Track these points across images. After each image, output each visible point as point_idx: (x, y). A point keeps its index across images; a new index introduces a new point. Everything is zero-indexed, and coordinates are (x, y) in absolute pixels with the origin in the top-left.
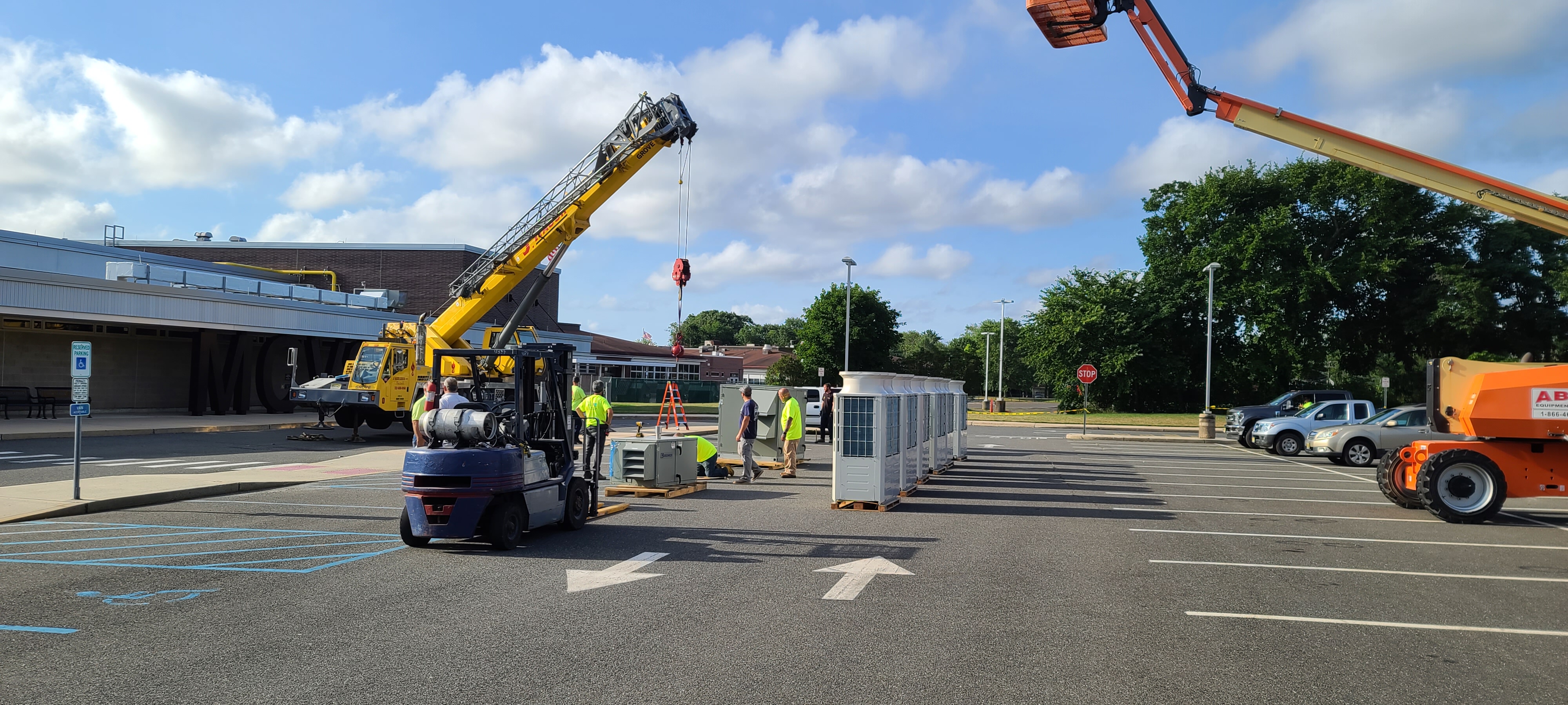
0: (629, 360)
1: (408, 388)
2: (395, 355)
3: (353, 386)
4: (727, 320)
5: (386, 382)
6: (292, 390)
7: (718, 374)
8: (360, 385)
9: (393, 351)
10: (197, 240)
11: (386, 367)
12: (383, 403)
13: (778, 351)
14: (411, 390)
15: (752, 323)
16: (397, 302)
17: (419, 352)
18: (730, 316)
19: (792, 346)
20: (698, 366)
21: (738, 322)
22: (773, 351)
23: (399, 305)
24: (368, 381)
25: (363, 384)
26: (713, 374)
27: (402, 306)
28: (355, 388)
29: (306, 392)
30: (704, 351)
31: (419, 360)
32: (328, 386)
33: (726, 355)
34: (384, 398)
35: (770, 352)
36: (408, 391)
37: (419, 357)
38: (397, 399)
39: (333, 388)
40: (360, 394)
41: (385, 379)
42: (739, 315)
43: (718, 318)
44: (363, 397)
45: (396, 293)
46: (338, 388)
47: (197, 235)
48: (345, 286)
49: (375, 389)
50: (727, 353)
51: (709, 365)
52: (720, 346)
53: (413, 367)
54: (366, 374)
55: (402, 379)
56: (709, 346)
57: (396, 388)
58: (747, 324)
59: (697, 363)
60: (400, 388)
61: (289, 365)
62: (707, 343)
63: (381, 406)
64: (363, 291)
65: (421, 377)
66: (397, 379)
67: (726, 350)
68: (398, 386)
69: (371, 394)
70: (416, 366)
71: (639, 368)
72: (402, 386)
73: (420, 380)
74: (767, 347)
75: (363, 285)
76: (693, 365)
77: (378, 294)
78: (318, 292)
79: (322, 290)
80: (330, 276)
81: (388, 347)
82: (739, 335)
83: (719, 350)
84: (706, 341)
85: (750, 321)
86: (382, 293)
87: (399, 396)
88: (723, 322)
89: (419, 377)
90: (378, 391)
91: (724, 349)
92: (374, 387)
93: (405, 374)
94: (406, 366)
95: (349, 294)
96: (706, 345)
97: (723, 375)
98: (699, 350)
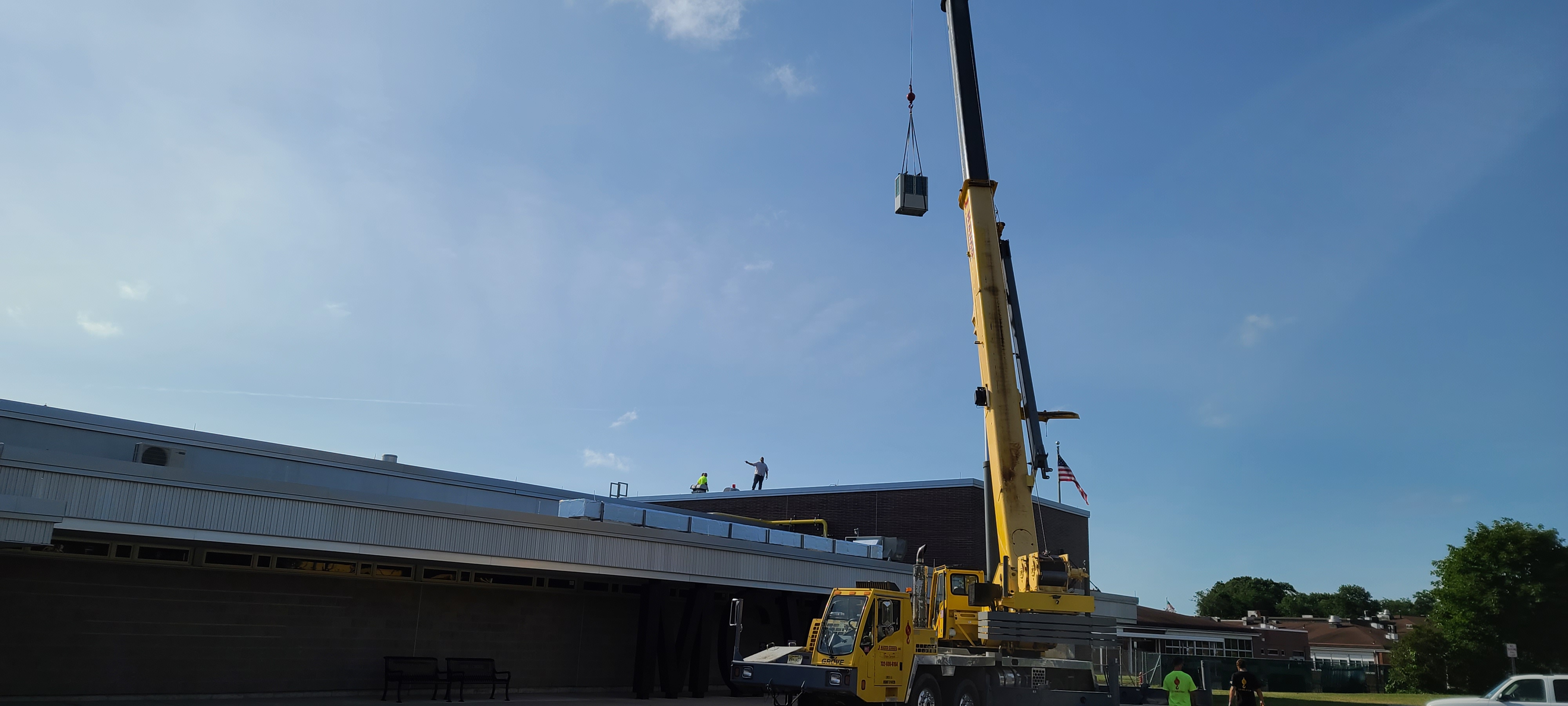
0: (1163, 633)
1: (901, 664)
2: (880, 610)
3: (820, 660)
4: (1264, 588)
5: (866, 653)
6: (735, 664)
7: (1276, 652)
8: (827, 657)
9: (877, 603)
10: (692, 493)
11: (868, 628)
12: (863, 689)
13: (1349, 624)
14: (907, 667)
15: (1294, 591)
16: (894, 551)
17: (917, 607)
18: (1267, 584)
19: (1367, 619)
20: (1250, 641)
21: (1279, 589)
22: (1344, 624)
23: (897, 556)
24: (841, 652)
25: (832, 657)
26: (1271, 652)
27: (901, 557)
28: (820, 663)
29: (753, 667)
30: (1249, 623)
31: (917, 618)
32: (784, 659)
33: (1279, 628)
34: (864, 681)
35: (1338, 625)
36: (901, 669)
37: (917, 614)
38: (885, 682)
39: (790, 663)
40: (828, 671)
41: (866, 649)
42: (1277, 582)
43: (1252, 585)
44: (833, 679)
45: (892, 541)
46: (798, 662)
47: (693, 487)
48: (836, 533)
49: (851, 665)
50: (1280, 625)
51: (1263, 640)
52: (1270, 618)
53: (908, 630)
54: (837, 640)
55: (894, 649)
56: (1253, 618)
57: (883, 664)
58: (1289, 592)
59: (1247, 637)
60: (889, 664)
61: (731, 625)
62: (1251, 613)
63: (860, 693)
64: (855, 539)
65: (922, 646)
66: (884, 648)
67: (1277, 623)
68: (886, 661)
69: (847, 674)
70: (912, 629)
71: (1176, 642)
72: (891, 661)
73: (919, 651)
74: (1334, 618)
75: (855, 532)
76: (1243, 640)
77: (873, 542)
78: (800, 537)
79: (805, 535)
80: (821, 525)
81: (869, 596)
82: (1283, 605)
83: (1269, 622)
84: (1249, 612)
85: (1292, 589)
86: (877, 541)
87: (888, 677)
88: (1259, 590)
89: (917, 646)
90: (855, 668)
91: (1275, 621)
92: (849, 661)
93: (895, 640)
94: (897, 627)
95: (837, 540)
96: (1249, 616)
97: (1283, 653)
98: (1242, 623)
